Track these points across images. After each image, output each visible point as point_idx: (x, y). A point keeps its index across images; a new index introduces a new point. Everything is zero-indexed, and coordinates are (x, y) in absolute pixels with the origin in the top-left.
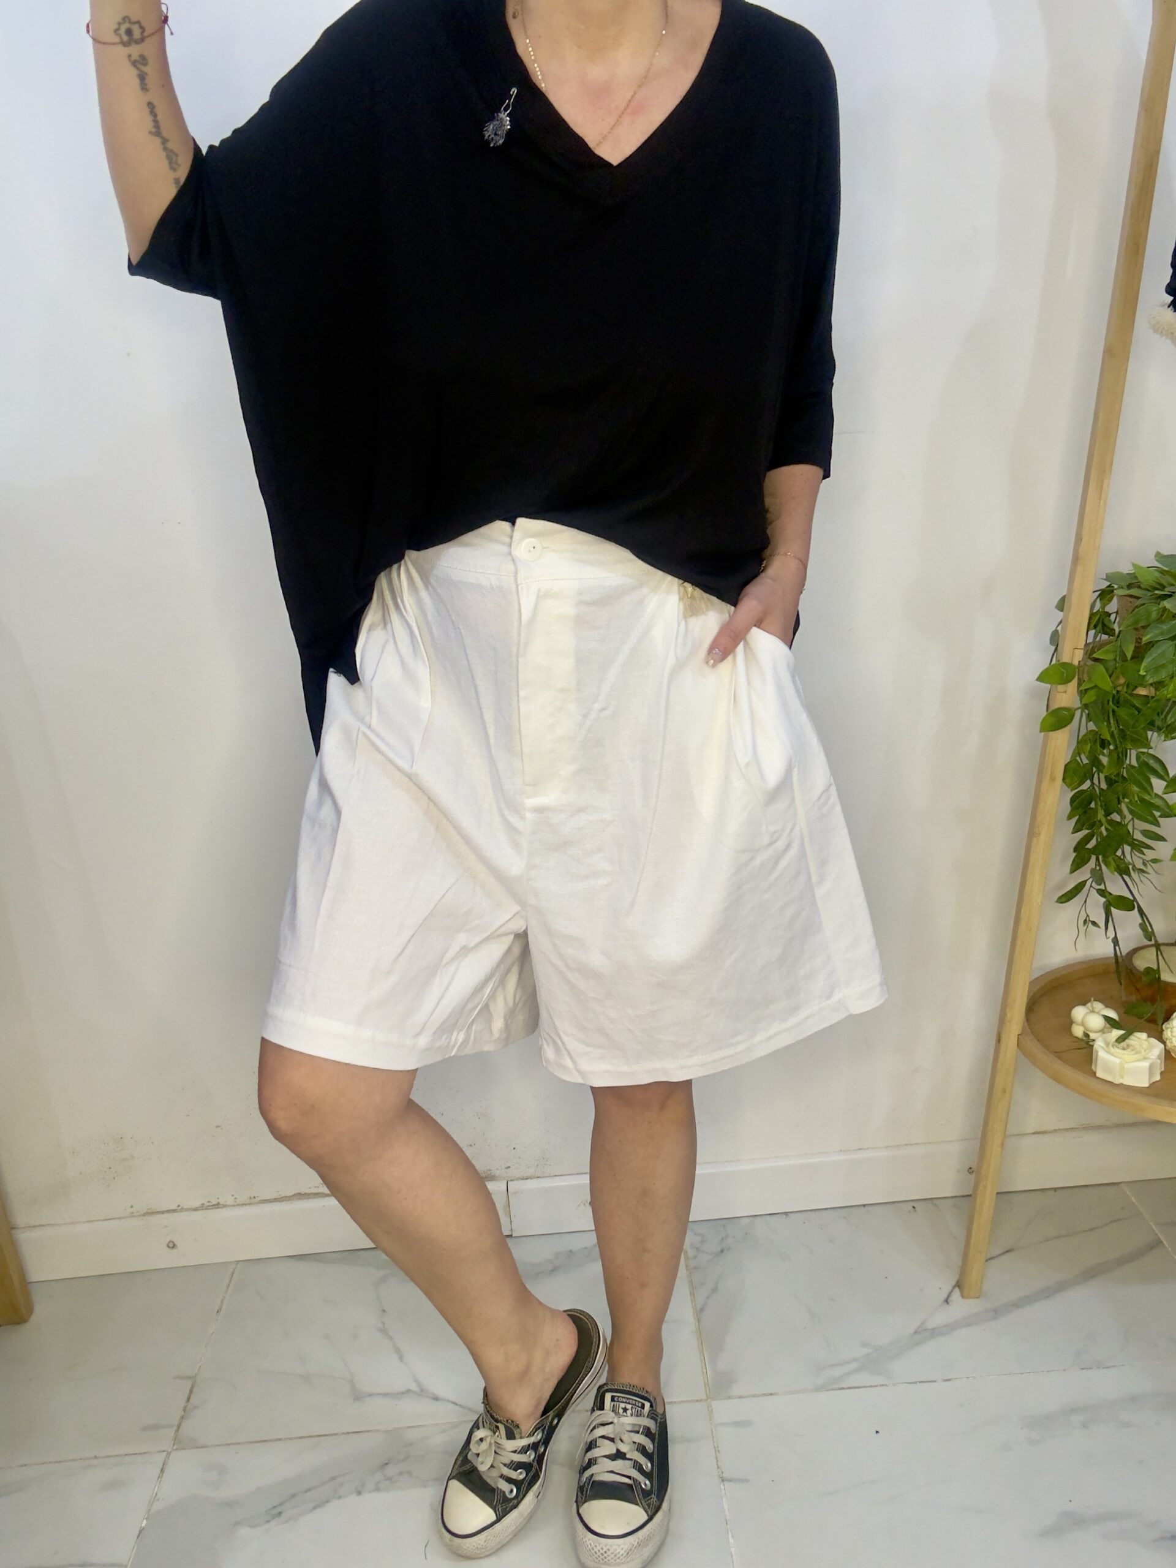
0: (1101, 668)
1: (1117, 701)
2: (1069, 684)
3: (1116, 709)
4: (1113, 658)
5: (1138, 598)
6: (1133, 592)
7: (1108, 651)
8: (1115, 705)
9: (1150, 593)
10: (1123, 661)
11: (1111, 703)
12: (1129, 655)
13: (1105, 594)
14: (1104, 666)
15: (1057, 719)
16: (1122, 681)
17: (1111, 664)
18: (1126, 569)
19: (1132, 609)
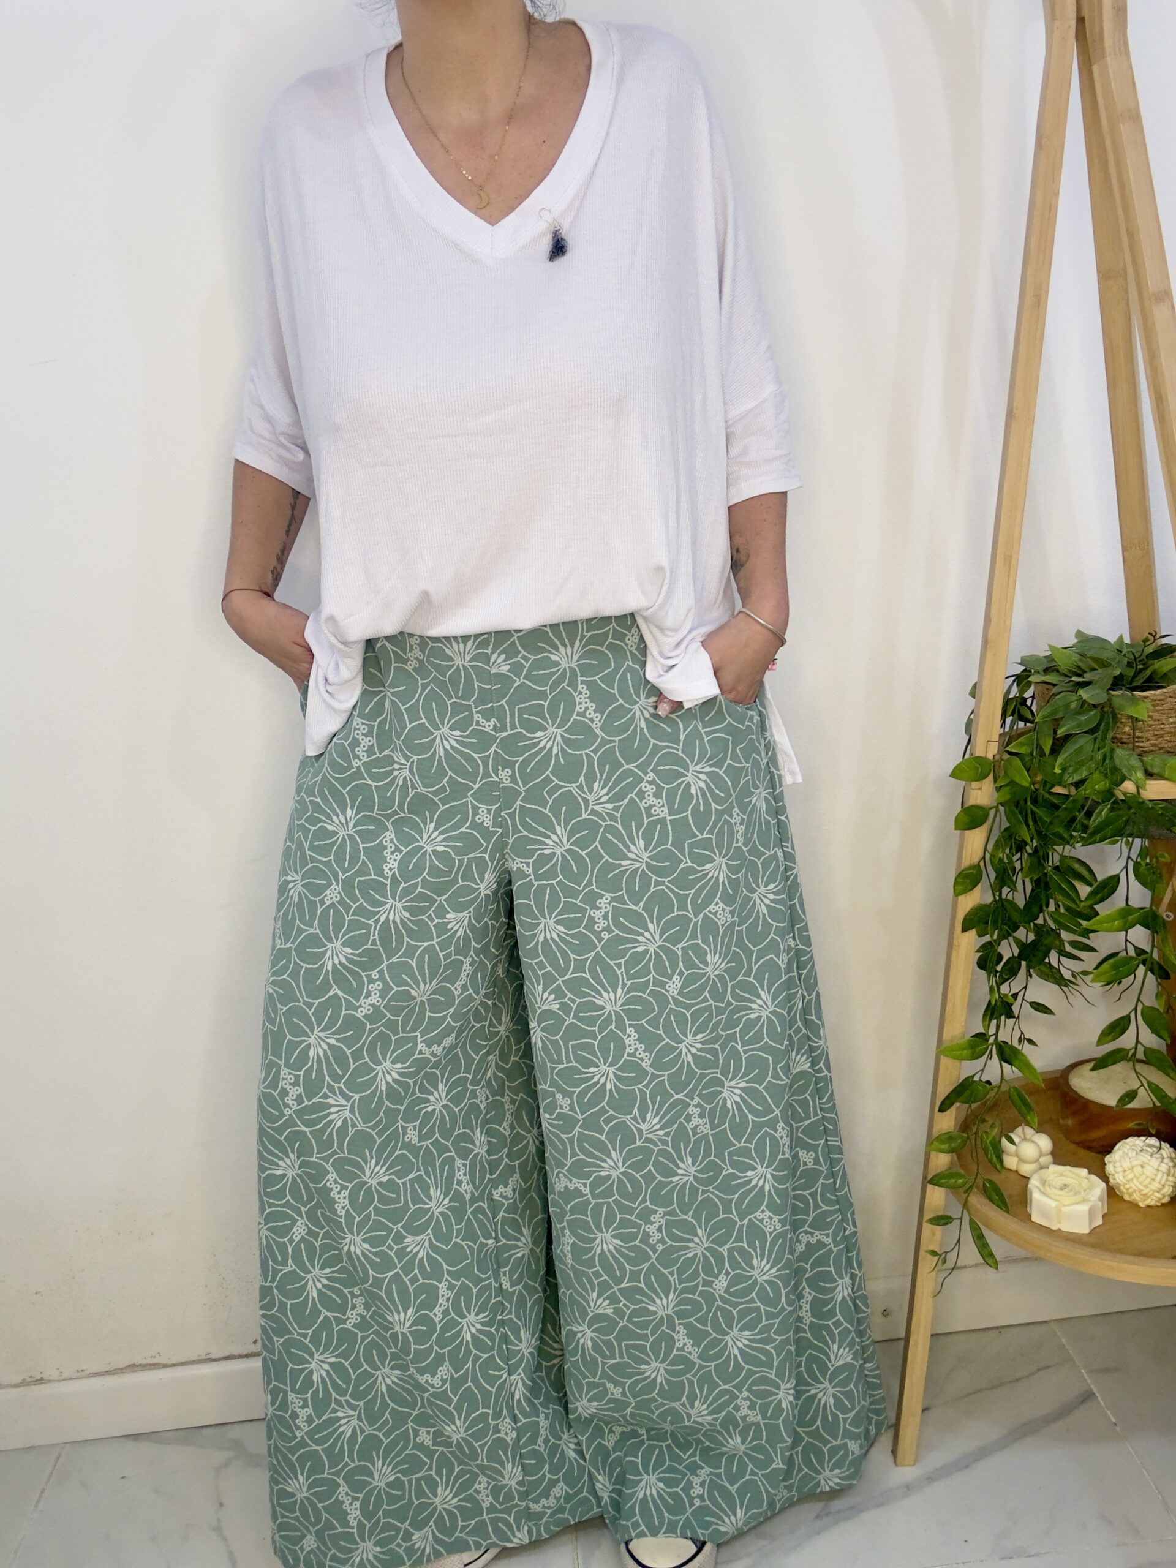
0: (1017, 761)
1: (1035, 801)
2: (984, 781)
3: (1034, 809)
4: (1029, 751)
5: (1054, 685)
6: (1049, 678)
7: (1022, 744)
8: (1032, 804)
9: (1068, 680)
10: (1041, 756)
11: (1029, 803)
12: (1047, 750)
13: (1021, 679)
14: (1022, 761)
15: (971, 818)
16: (1039, 778)
17: (1027, 759)
18: (1043, 652)
19: (1049, 696)
